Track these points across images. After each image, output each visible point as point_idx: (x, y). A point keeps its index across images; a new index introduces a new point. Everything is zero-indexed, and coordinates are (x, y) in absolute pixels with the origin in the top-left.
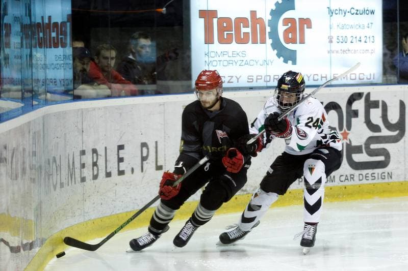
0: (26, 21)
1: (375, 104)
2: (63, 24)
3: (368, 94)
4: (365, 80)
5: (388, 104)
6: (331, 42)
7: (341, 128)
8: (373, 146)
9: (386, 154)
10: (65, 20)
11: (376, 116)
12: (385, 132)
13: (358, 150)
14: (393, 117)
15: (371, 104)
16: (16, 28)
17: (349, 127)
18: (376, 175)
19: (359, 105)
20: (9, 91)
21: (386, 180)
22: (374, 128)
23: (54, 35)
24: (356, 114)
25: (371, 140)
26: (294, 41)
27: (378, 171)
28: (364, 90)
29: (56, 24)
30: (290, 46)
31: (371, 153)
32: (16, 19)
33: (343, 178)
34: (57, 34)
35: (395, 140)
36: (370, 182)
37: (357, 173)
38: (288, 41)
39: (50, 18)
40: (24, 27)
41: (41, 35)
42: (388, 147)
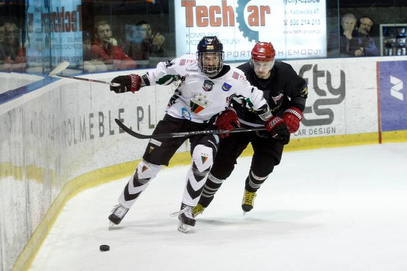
0: (45, 11)
1: (321, 74)
2: (74, 13)
3: (316, 66)
4: (313, 55)
5: (331, 74)
6: (286, 24)
8: (320, 107)
9: (331, 113)
10: (76, 10)
11: (322, 82)
12: (329, 96)
13: (309, 110)
14: (336, 84)
15: (318, 74)
16: (38, 17)
18: (323, 130)
19: (309, 75)
20: (34, 67)
21: (331, 134)
22: (321, 93)
23: (66, 21)
25: (318, 102)
26: (256, 24)
27: (325, 127)
28: (313, 62)
29: (68, 13)
30: (254, 28)
31: (319, 112)
32: (37, 10)
34: (69, 21)
35: (337, 102)
36: (318, 135)
37: (308, 128)
38: (252, 24)
39: (63, 8)
40: (43, 16)
41: (57, 22)
42: (332, 107)
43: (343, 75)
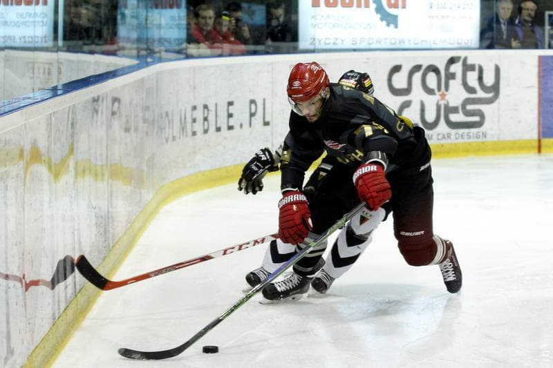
1: (472, 68)
3: (465, 59)
4: (463, 45)
5: (484, 68)
6: (431, 7)
7: (439, 89)
8: (469, 107)
9: (482, 115)
11: (472, 78)
12: (481, 94)
13: (455, 110)
14: (489, 80)
15: (468, 68)
17: (447, 88)
18: (471, 134)
19: (457, 68)
20: (123, 48)
21: (481, 139)
22: (471, 90)
24: (453, 76)
25: (467, 101)
26: (396, 6)
27: (473, 131)
28: (462, 54)
30: (392, 11)
31: (467, 113)
33: (440, 137)
35: (489, 101)
36: (466, 140)
37: (453, 132)
38: (390, 6)
42: (483, 108)
43: (497, 70)
